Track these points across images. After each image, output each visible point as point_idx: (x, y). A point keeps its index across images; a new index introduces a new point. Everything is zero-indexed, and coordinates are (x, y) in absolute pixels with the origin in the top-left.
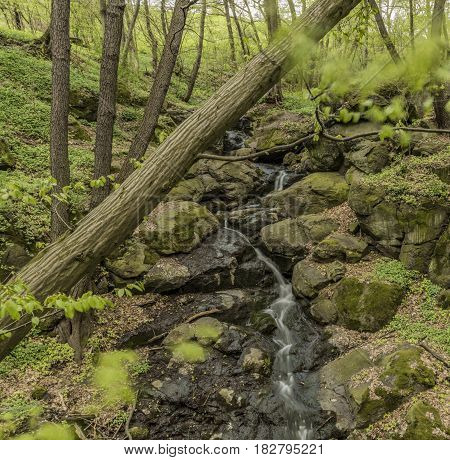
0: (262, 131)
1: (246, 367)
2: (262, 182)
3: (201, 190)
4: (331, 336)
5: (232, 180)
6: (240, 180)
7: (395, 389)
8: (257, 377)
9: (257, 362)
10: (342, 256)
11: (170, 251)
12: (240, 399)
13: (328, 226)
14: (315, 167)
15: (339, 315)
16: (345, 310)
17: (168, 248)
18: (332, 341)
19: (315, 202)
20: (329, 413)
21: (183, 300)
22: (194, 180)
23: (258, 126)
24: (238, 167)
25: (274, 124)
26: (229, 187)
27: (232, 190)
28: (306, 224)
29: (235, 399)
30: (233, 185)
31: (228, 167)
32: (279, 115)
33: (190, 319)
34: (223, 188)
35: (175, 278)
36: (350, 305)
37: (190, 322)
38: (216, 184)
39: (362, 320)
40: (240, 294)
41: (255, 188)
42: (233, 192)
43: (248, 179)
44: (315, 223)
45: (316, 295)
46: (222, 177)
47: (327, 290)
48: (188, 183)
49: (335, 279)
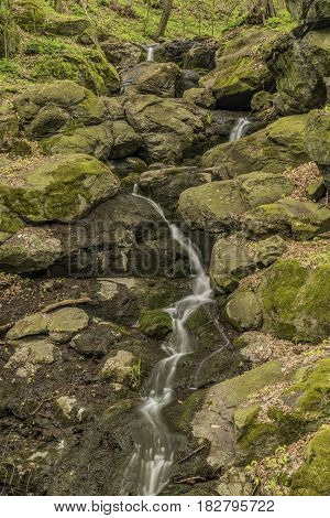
0: (225, 61)
1: (106, 373)
2: (210, 135)
3: (108, 141)
4: (245, 345)
5: (157, 129)
6: (171, 130)
7: (298, 410)
8: (117, 389)
9: (122, 367)
10: (286, 230)
11: (40, 218)
12: (81, 410)
13: (277, 187)
14: (287, 107)
15: (266, 316)
16: (274, 309)
17: (37, 213)
18: (245, 352)
19: (272, 156)
20: (201, 441)
21: (48, 285)
22: (98, 128)
23: (220, 55)
24: (169, 110)
25: (243, 50)
26: (154, 139)
27: (158, 143)
28: (244, 185)
29: (75, 411)
30: (159, 136)
31: (152, 110)
32: (253, 36)
33: (48, 308)
34: (143, 141)
35: (39, 254)
36: (281, 301)
37: (48, 312)
38: (132, 134)
39: (299, 324)
40: (130, 283)
41: (194, 143)
42: (160, 148)
43: (185, 128)
44: (257, 182)
45: (235, 285)
46: (143, 125)
47: (253, 278)
48: (89, 131)
49: (265, 262)
